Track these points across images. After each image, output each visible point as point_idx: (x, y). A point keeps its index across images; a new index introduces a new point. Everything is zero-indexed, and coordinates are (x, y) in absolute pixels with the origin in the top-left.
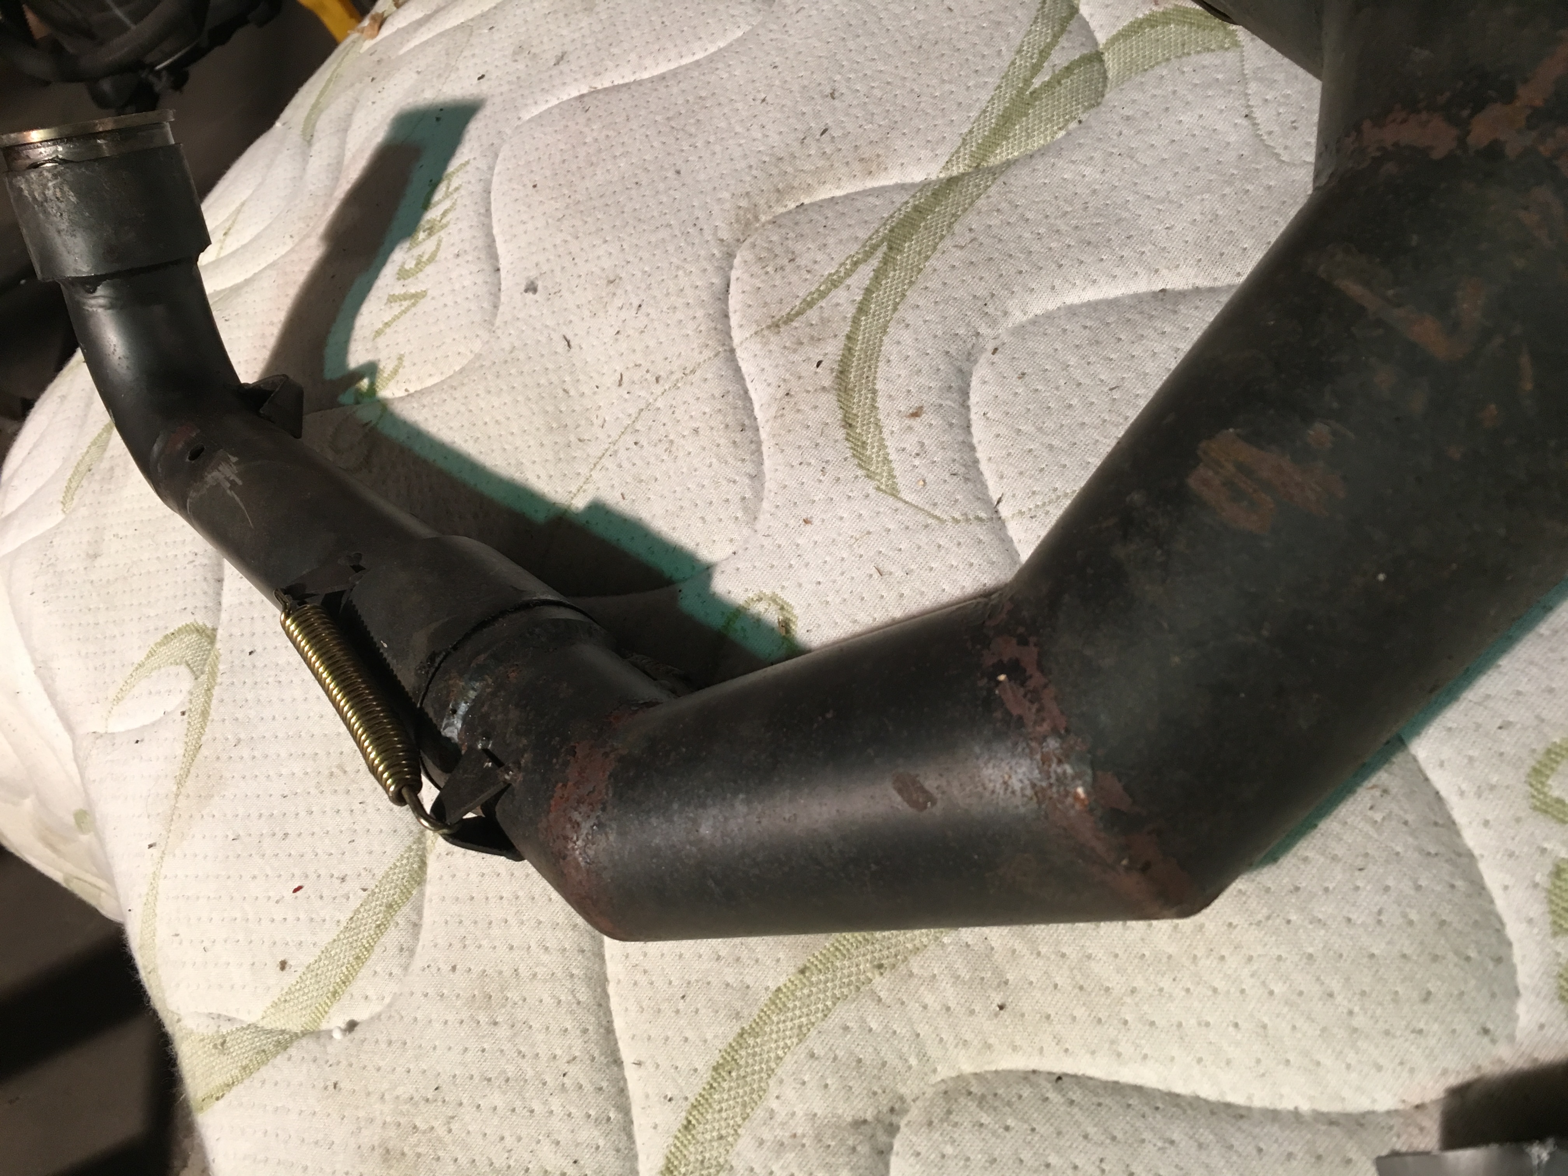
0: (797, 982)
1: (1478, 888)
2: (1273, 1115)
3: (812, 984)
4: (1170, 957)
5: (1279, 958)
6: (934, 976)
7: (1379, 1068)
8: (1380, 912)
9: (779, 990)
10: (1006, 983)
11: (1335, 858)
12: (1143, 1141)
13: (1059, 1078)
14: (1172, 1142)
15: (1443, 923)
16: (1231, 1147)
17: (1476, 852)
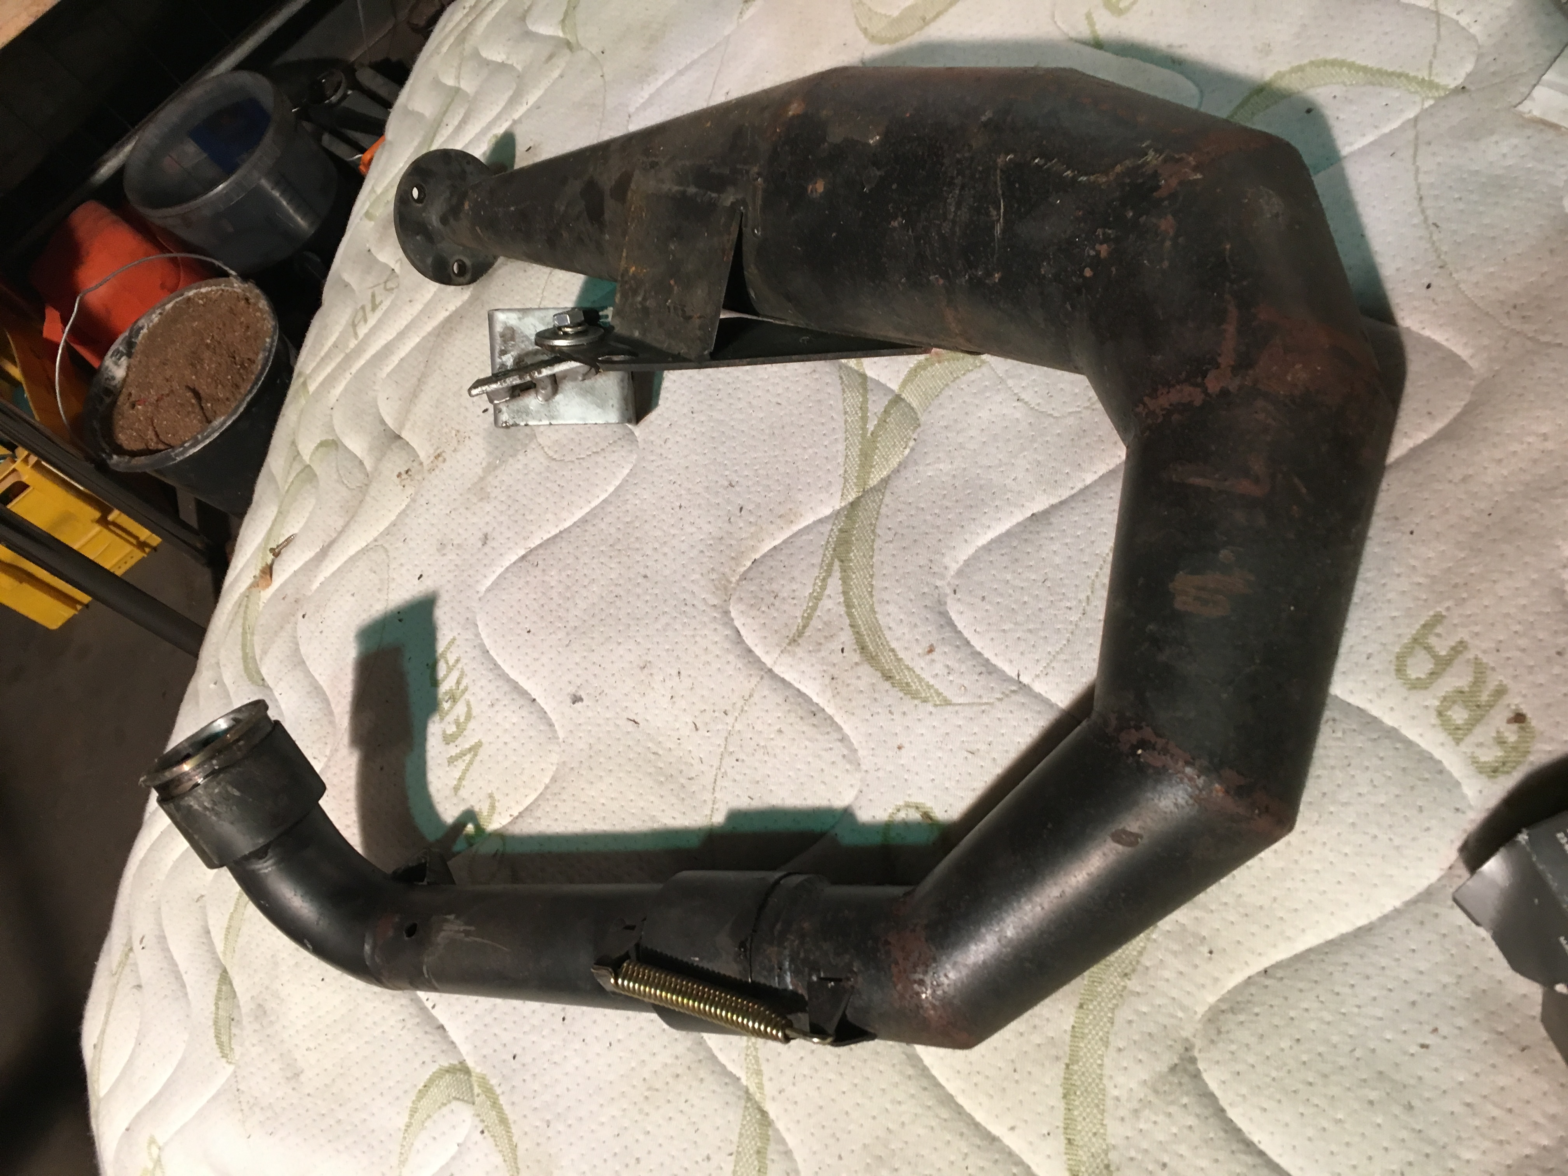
0: (1082, 1016)
1: (1409, 743)
2: (1385, 918)
3: (1091, 1011)
4: (1282, 869)
5: (1339, 834)
6: (1161, 960)
7: (1421, 859)
8: (1372, 781)
9: (1073, 1027)
10: (1204, 938)
11: (1333, 768)
12: (1331, 974)
13: (1266, 971)
14: (1346, 964)
15: (1404, 769)
16: (1376, 947)
17: (1396, 726)
